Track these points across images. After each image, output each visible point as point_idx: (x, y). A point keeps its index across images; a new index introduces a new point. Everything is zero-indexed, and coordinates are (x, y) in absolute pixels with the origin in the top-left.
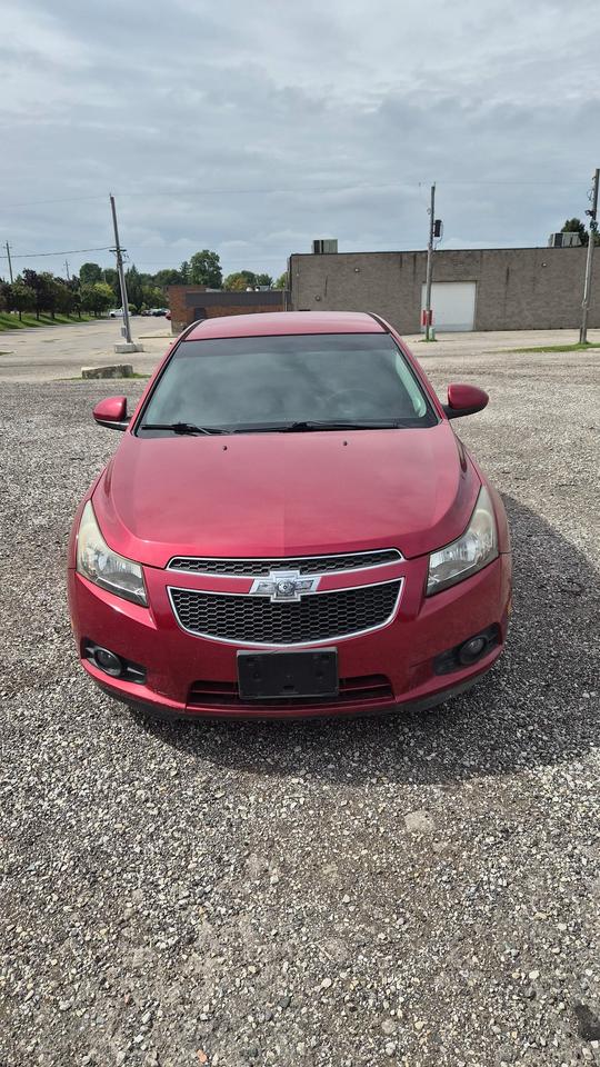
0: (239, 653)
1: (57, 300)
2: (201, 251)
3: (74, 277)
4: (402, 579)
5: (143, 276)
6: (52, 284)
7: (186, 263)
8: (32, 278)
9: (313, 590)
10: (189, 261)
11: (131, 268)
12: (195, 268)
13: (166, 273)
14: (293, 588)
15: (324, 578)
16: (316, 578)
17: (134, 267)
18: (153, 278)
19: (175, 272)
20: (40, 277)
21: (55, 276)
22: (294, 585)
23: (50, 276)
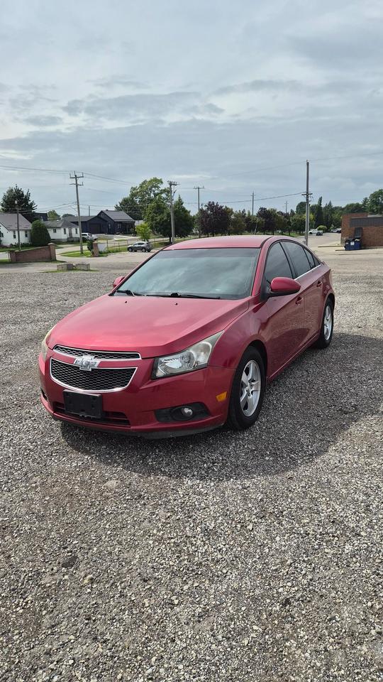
0: (66, 390)
1: (277, 225)
2: (378, 190)
3: (292, 211)
4: (137, 368)
5: (336, 208)
6: (275, 216)
7: (366, 199)
8: (264, 213)
9: (96, 367)
10: (368, 197)
11: (328, 203)
12: (373, 201)
13: (352, 205)
14: (88, 364)
15: (101, 362)
16: (98, 361)
17: (330, 203)
18: (343, 209)
19: (358, 205)
20: (269, 211)
21: (278, 211)
22: (89, 363)
23: (275, 211)
